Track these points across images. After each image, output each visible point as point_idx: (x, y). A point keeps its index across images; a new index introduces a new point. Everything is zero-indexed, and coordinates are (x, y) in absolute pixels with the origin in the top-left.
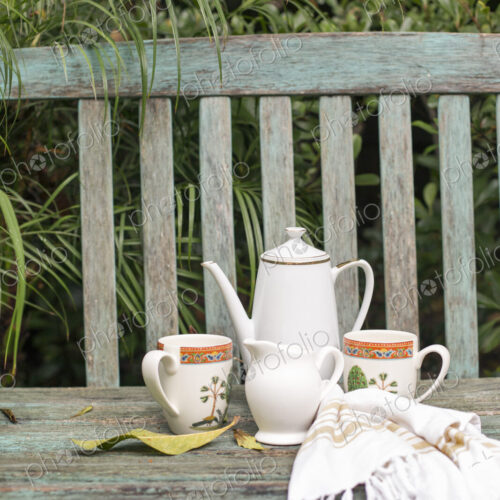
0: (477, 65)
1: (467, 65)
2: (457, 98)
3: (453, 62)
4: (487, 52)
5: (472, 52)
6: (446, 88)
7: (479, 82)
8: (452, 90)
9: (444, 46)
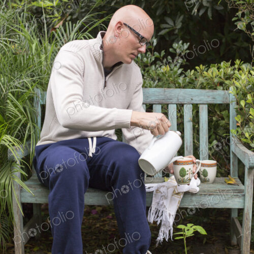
0: (163, 96)
1: (160, 96)
2: (158, 105)
3: (156, 96)
4: (166, 93)
5: (162, 93)
6: (155, 103)
7: (164, 101)
8: (157, 103)
9: (154, 92)
